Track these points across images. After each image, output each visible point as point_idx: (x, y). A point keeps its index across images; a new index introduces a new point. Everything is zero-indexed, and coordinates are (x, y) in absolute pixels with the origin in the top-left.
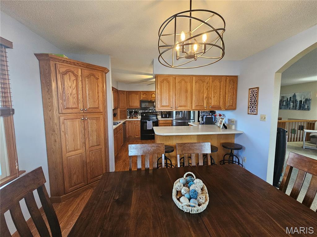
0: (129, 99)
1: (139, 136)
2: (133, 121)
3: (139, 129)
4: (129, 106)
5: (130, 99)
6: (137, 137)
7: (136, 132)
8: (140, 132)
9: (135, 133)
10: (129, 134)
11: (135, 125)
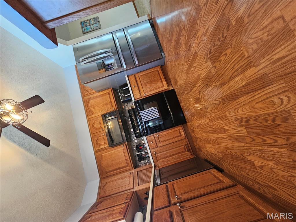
0: (114, 170)
1: (180, 128)
2: (152, 151)
3: (165, 132)
4: (128, 166)
5: (114, 168)
6: (183, 133)
7: (174, 138)
8: (171, 131)
9: (177, 139)
10: (182, 152)
11: (159, 145)
